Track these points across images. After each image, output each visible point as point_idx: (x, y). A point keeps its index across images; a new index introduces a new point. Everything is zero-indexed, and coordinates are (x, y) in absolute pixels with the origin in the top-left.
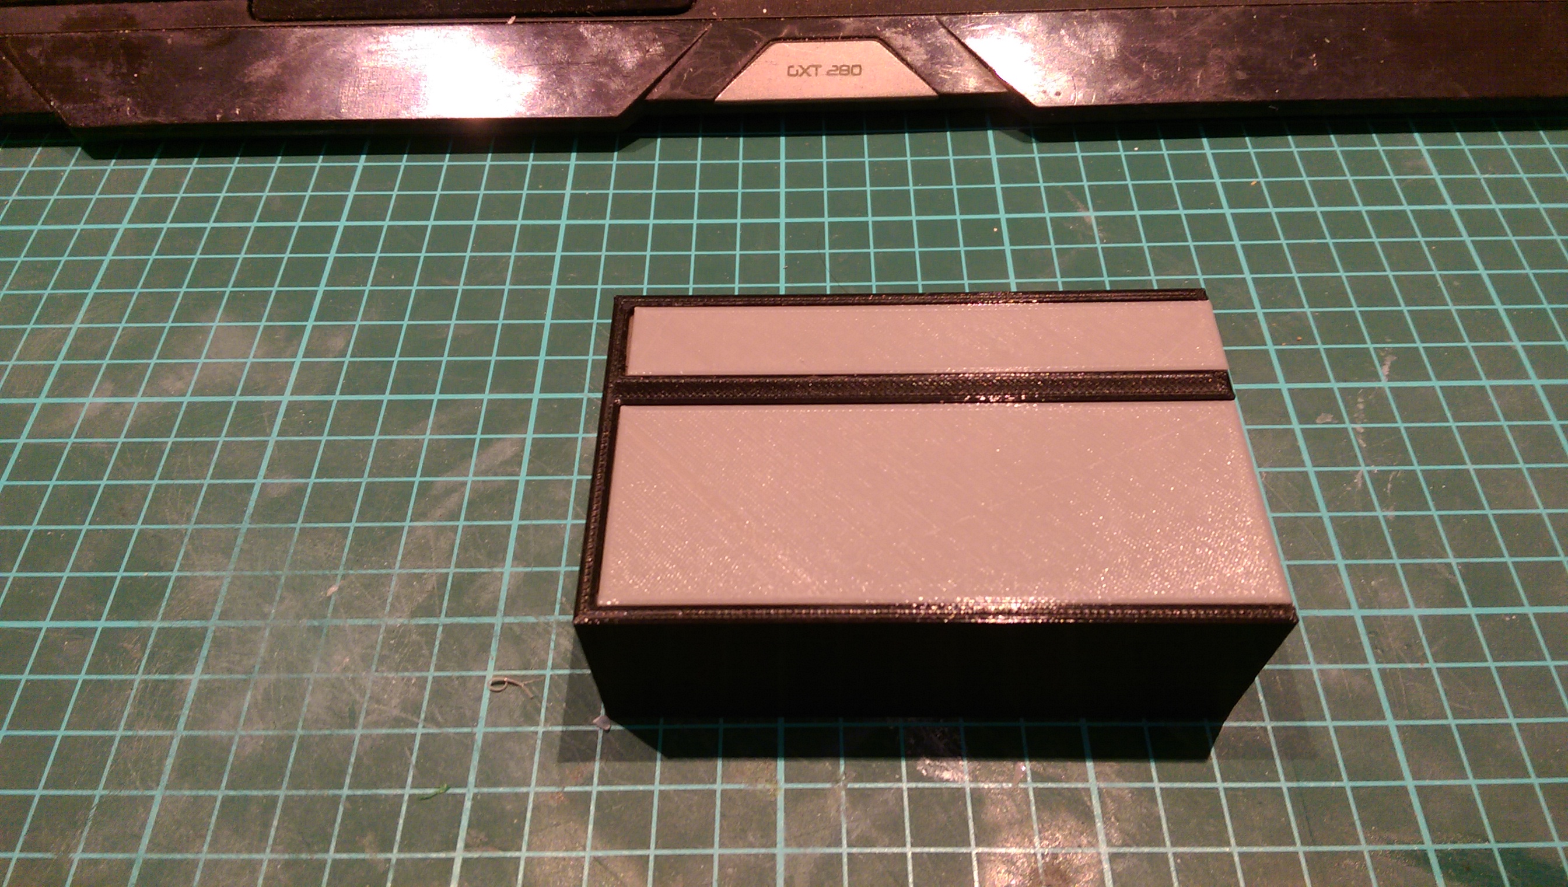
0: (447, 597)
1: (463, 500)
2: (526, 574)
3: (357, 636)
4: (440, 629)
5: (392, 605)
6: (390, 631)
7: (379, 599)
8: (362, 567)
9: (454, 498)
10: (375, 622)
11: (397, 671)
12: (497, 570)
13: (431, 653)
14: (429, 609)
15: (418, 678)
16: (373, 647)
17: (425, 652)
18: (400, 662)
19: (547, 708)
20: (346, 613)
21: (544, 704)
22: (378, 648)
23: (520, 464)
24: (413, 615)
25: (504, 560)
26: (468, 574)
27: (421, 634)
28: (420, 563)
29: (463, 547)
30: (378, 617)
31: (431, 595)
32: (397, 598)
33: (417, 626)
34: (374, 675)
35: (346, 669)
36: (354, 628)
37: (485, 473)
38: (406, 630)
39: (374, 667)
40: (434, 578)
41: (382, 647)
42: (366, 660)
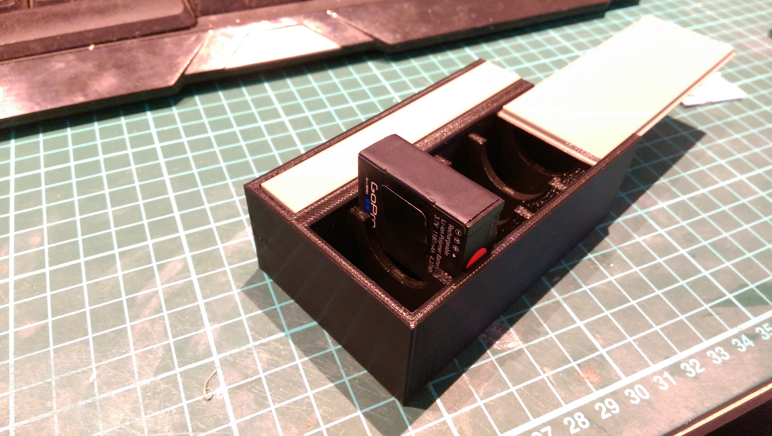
0: (174, 357)
1: (160, 300)
2: (221, 327)
3: (122, 399)
4: (179, 376)
5: (139, 373)
6: (144, 389)
7: (128, 373)
8: (107, 358)
9: (154, 301)
10: (132, 386)
11: (160, 410)
12: (200, 331)
13: (179, 391)
14: (167, 367)
15: (176, 409)
16: (137, 402)
17: (175, 392)
18: (160, 404)
19: (271, 395)
20: (108, 388)
21: (268, 394)
22: (141, 401)
23: (189, 271)
24: (156, 374)
25: (203, 324)
26: (183, 339)
27: (166, 383)
28: (147, 343)
29: (172, 326)
30: (132, 383)
31: (163, 359)
32: (140, 367)
33: (162, 379)
34: (144, 418)
35: (123, 421)
36: (117, 395)
37: (169, 281)
38: (156, 384)
39: (143, 413)
40: (161, 349)
41: (143, 400)
42: (136, 411)
